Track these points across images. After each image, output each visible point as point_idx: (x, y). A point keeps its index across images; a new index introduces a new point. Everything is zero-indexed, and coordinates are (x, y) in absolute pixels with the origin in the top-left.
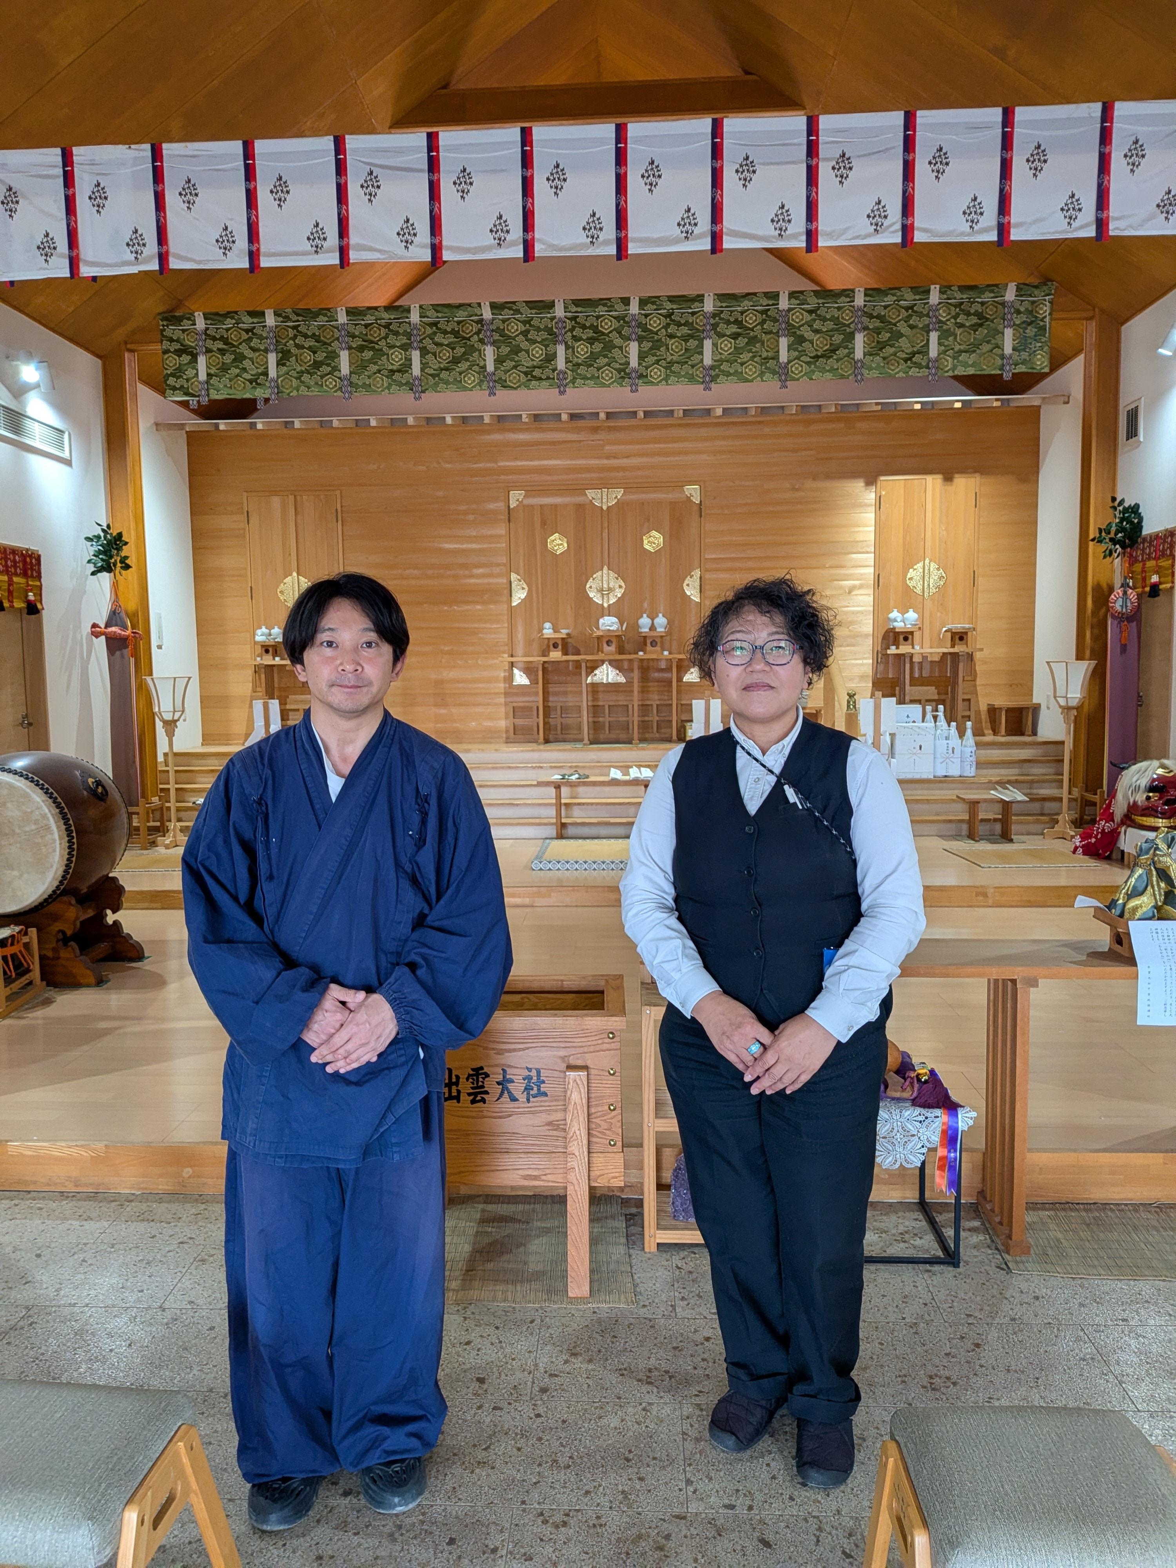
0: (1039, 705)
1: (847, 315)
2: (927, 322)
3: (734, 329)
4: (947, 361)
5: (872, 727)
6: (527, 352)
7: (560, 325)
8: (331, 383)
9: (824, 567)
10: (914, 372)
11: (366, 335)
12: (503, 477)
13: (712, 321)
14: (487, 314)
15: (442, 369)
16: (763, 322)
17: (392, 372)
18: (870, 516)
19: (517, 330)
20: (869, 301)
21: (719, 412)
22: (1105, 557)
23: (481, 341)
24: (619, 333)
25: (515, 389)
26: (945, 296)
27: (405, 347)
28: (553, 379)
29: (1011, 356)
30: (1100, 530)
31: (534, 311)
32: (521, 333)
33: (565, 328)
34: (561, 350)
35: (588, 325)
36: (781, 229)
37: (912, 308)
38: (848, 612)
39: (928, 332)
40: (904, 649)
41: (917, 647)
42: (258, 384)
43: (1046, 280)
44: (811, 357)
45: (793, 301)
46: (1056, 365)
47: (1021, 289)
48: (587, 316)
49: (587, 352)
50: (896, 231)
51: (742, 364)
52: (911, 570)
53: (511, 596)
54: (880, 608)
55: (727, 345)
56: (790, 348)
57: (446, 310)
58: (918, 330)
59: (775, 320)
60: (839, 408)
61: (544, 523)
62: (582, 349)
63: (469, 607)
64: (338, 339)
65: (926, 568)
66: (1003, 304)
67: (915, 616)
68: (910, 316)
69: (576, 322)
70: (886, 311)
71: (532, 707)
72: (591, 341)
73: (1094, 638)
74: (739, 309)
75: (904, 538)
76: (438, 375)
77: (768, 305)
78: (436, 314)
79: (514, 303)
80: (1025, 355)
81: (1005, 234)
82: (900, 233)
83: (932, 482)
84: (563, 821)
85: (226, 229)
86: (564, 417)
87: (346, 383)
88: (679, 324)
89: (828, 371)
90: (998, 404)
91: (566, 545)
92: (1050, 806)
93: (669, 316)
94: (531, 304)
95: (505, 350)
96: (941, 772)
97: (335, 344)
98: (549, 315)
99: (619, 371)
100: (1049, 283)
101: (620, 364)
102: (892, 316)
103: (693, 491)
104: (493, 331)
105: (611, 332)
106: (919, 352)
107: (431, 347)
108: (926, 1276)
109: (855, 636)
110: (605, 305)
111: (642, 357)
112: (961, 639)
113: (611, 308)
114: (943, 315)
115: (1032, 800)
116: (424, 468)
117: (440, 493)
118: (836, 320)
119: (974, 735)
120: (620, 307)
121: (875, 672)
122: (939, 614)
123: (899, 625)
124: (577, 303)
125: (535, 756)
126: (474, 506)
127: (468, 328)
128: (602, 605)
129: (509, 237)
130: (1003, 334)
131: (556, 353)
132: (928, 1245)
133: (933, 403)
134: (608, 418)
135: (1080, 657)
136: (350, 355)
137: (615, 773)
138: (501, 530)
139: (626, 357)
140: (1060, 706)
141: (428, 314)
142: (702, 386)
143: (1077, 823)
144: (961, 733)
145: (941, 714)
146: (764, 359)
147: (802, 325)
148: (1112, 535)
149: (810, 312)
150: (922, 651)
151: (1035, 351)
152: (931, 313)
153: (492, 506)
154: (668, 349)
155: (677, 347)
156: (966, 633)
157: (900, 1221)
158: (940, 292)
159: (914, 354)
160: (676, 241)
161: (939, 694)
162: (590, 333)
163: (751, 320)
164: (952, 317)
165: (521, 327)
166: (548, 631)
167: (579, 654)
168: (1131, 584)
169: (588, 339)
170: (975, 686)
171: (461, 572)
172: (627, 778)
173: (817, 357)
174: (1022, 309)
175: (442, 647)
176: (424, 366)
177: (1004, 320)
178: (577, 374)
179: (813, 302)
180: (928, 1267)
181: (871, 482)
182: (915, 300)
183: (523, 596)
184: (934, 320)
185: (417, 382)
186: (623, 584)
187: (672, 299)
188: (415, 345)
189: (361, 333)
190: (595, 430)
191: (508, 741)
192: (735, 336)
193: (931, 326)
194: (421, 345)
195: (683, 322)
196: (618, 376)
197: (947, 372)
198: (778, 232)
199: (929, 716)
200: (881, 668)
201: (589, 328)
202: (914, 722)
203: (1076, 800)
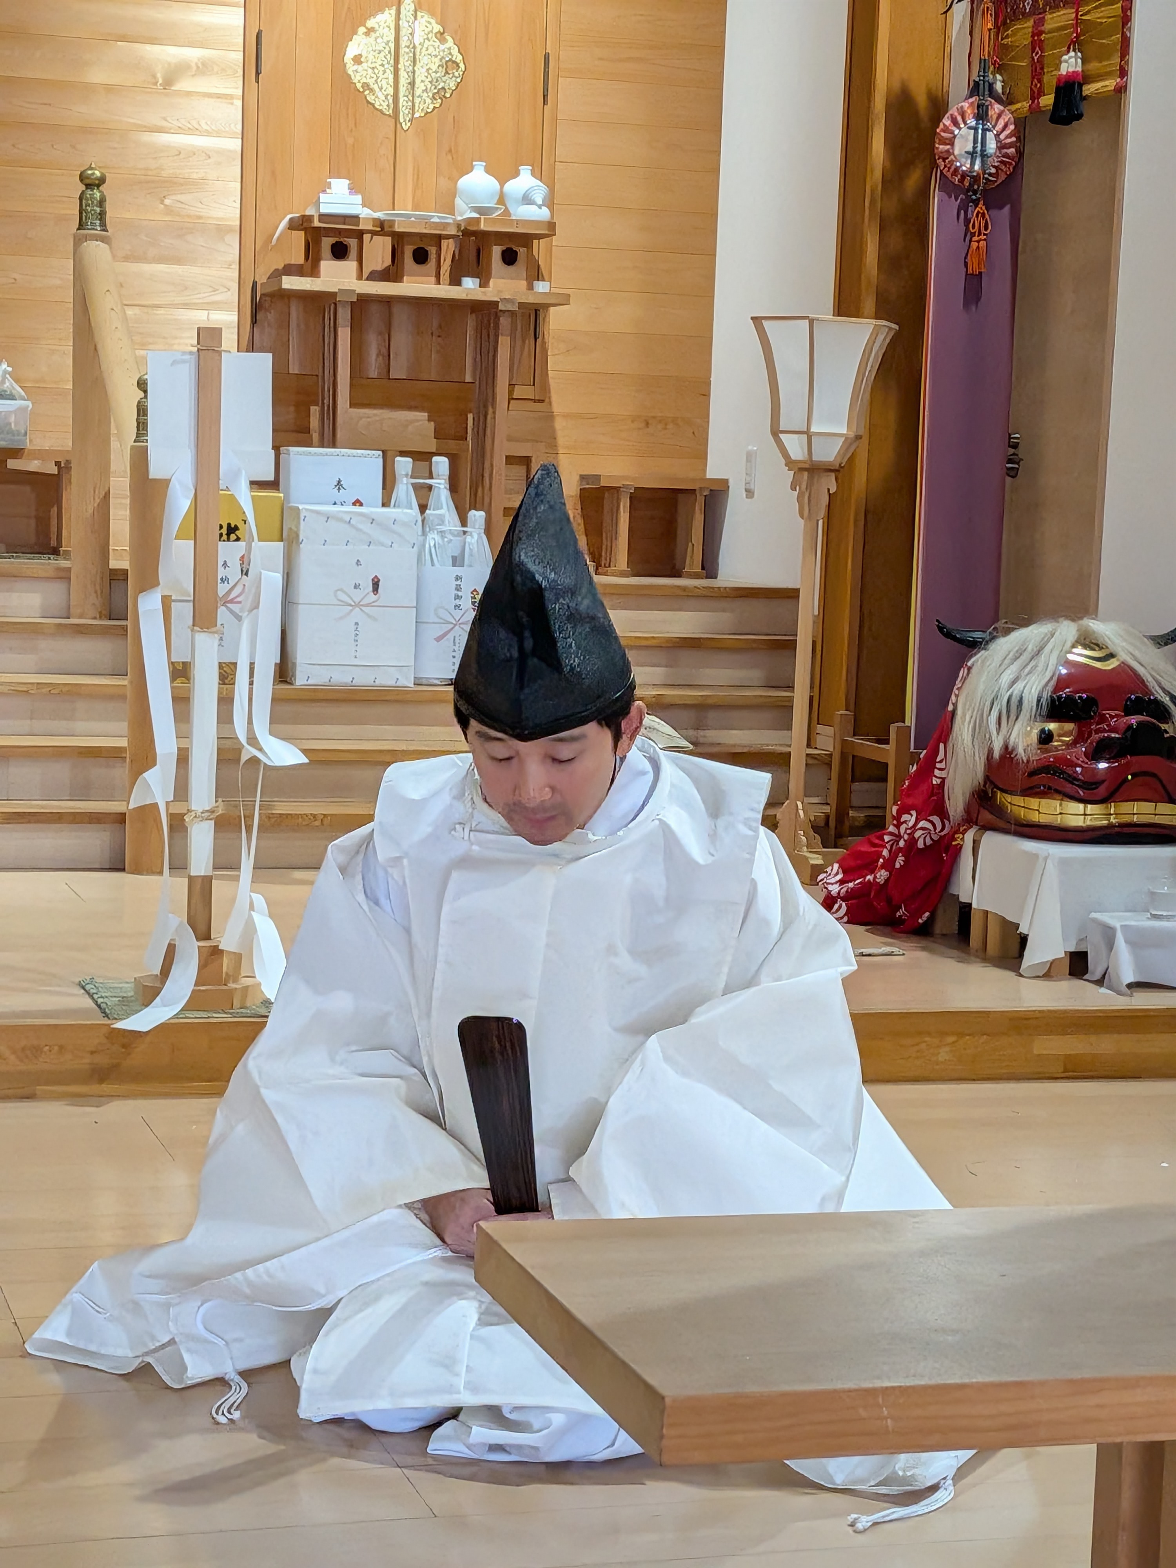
0: (724, 482)
40: (335, 278)
52: (358, 34)
65: (405, 32)
73: (889, 263)
140: (790, 463)
145: (441, 484)
168: (999, 87)
170: (547, 416)
199: (404, 489)
202: (358, 503)
203: (825, 762)
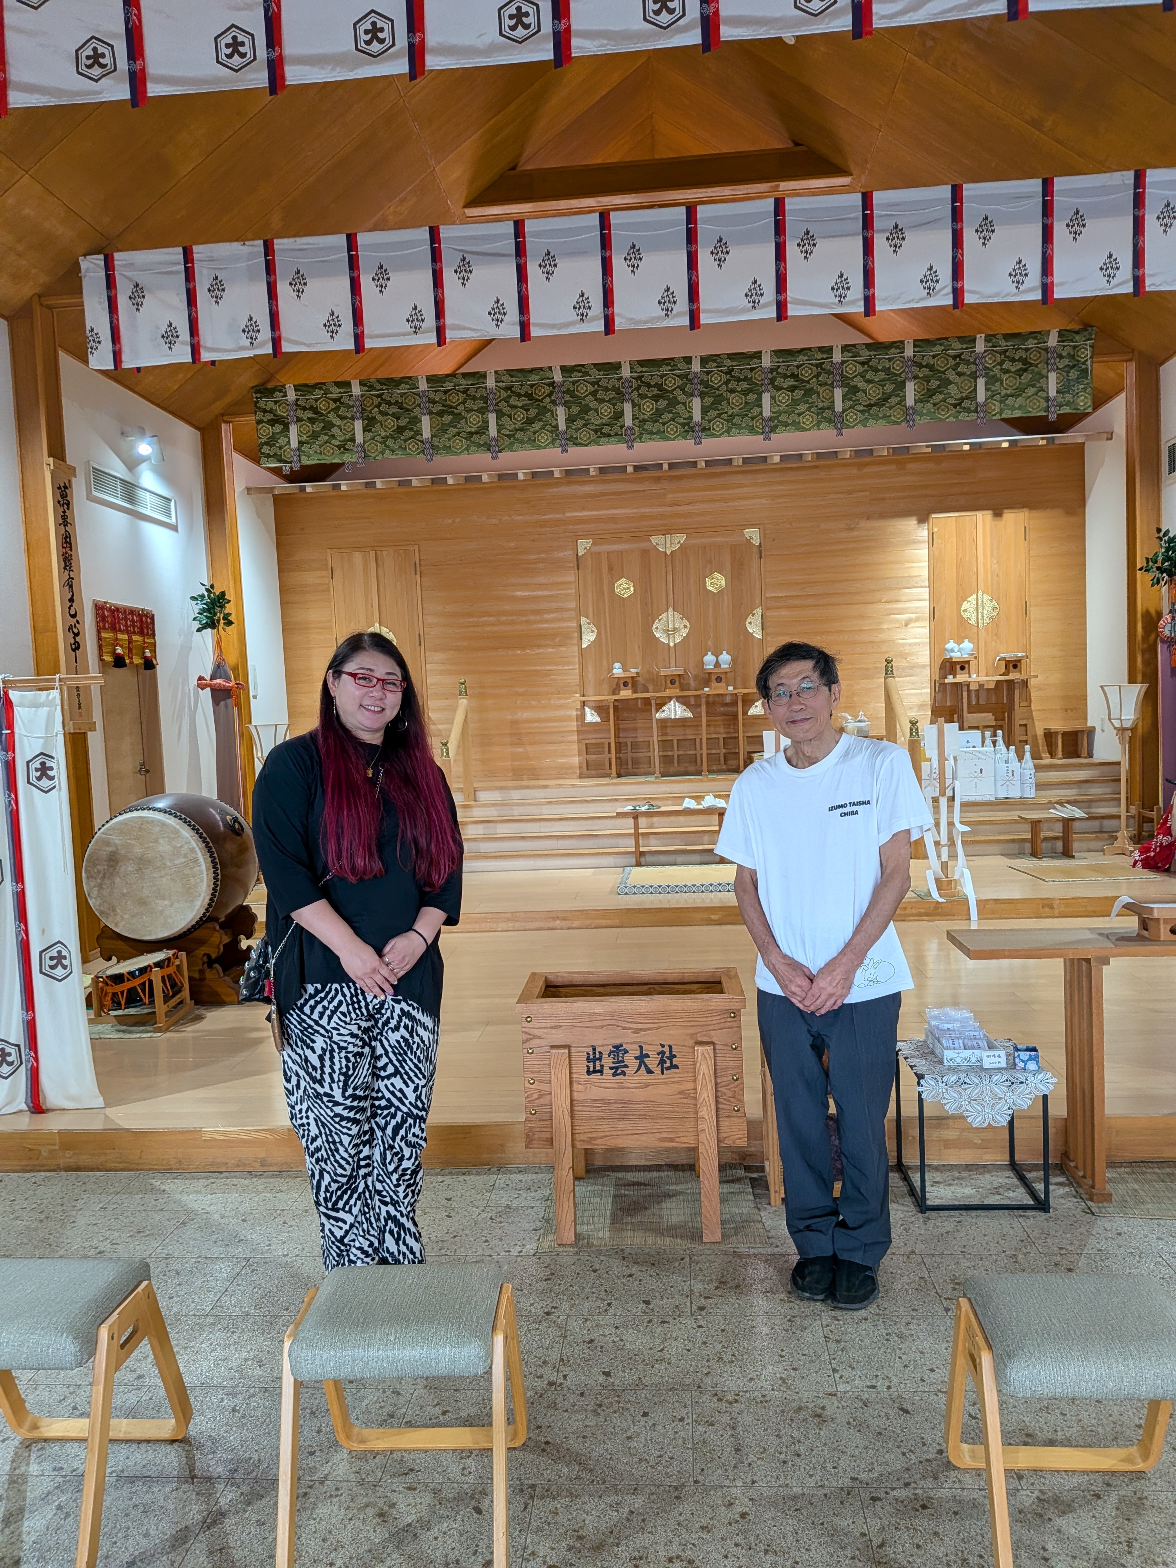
0: (1094, 727)
1: (898, 365)
2: (974, 370)
3: (791, 382)
4: (995, 405)
5: (936, 752)
6: (596, 410)
7: (627, 384)
8: (413, 446)
9: (880, 602)
10: (963, 416)
11: (446, 400)
12: (571, 527)
13: (770, 376)
14: (558, 377)
15: (517, 430)
16: (818, 375)
17: (471, 434)
18: (923, 552)
19: (586, 391)
20: (918, 352)
21: (777, 459)
22: (1152, 586)
23: (553, 402)
24: (683, 390)
25: (586, 445)
26: (991, 344)
27: (483, 411)
28: (621, 435)
29: (1055, 399)
30: (1147, 560)
31: (601, 373)
32: (590, 393)
33: (631, 387)
34: (628, 407)
35: (653, 383)
36: (840, 296)
37: (959, 356)
38: (904, 645)
39: (975, 379)
40: (961, 678)
41: (974, 676)
42: (347, 450)
43: (1086, 327)
44: (864, 406)
45: (846, 353)
46: (1098, 404)
47: (1063, 335)
48: (652, 376)
49: (652, 409)
50: (947, 294)
51: (799, 415)
52: (965, 603)
53: (581, 639)
54: (936, 639)
55: (784, 398)
56: (844, 398)
57: (519, 375)
58: (966, 377)
59: (830, 373)
60: (891, 451)
61: (611, 569)
62: (648, 407)
63: (541, 651)
64: (419, 405)
65: (980, 600)
66: (1046, 350)
67: (971, 646)
68: (958, 365)
69: (642, 382)
70: (935, 360)
71: (603, 744)
72: (656, 398)
73: (1146, 663)
74: (795, 363)
75: (958, 573)
76: (513, 435)
77: (822, 359)
78: (510, 379)
79: (583, 366)
80: (1068, 397)
81: (1049, 294)
82: (951, 296)
83: (983, 518)
84: (642, 849)
85: (333, 314)
86: (630, 469)
87: (427, 446)
88: (739, 380)
89: (881, 418)
90: (1044, 442)
91: (632, 589)
92: (1109, 824)
93: (729, 372)
94: (599, 366)
95: (575, 410)
96: (1002, 794)
97: (417, 411)
98: (616, 376)
99: (683, 425)
100: (1090, 329)
101: (684, 419)
102: (940, 364)
103: (753, 534)
104: (564, 392)
105: (675, 389)
106: (967, 398)
107: (506, 409)
108: (1021, 1219)
109: (913, 667)
110: (668, 365)
111: (704, 411)
112: (1015, 666)
113: (674, 367)
114: (989, 361)
115: (1090, 818)
116: (495, 521)
117: (512, 545)
118: (887, 370)
119: (1033, 758)
120: (682, 365)
121: (934, 701)
122: (994, 643)
123: (956, 656)
124: (642, 363)
125: (610, 789)
126: (544, 556)
127: (540, 391)
128: (668, 644)
129: (591, 313)
130: (1047, 378)
131: (623, 410)
132: (1021, 1196)
133: (980, 443)
134: (670, 468)
135: (1132, 680)
136: (431, 419)
137: (689, 803)
138: (570, 577)
139: (689, 412)
140: (1115, 728)
141: (503, 379)
142: (762, 437)
143: (1137, 839)
144: (1020, 757)
145: (1000, 739)
146: (820, 409)
147: (855, 376)
148: (1159, 564)
149: (863, 364)
150: (980, 679)
151: (1078, 393)
152: (977, 361)
153: (560, 555)
154: (729, 403)
155: (737, 401)
156: (1020, 661)
157: (994, 1178)
158: (986, 340)
159: (962, 400)
160: (744, 311)
161: (996, 720)
162: (655, 391)
163: (806, 373)
164: (998, 364)
165: (590, 388)
166: (617, 670)
167: (648, 692)
169: (653, 396)
170: (1031, 711)
171: (532, 618)
172: (700, 807)
173: (870, 406)
174: (1064, 354)
175: (517, 689)
176: (500, 428)
177: (1048, 364)
178: (644, 429)
179: (865, 354)
180: (1021, 1213)
181: (923, 519)
182: (962, 349)
183: (592, 639)
184: (981, 367)
185: (494, 443)
186: (688, 624)
187: (731, 356)
188: (492, 408)
189: (441, 399)
190: (658, 479)
191: (581, 776)
192: (792, 389)
193: (978, 373)
194: (497, 408)
195: (742, 377)
196: (683, 430)
197: (995, 415)
198: (838, 299)
199: (988, 741)
200: (939, 696)
201: (654, 386)
202: (974, 747)
203: (1133, 817)
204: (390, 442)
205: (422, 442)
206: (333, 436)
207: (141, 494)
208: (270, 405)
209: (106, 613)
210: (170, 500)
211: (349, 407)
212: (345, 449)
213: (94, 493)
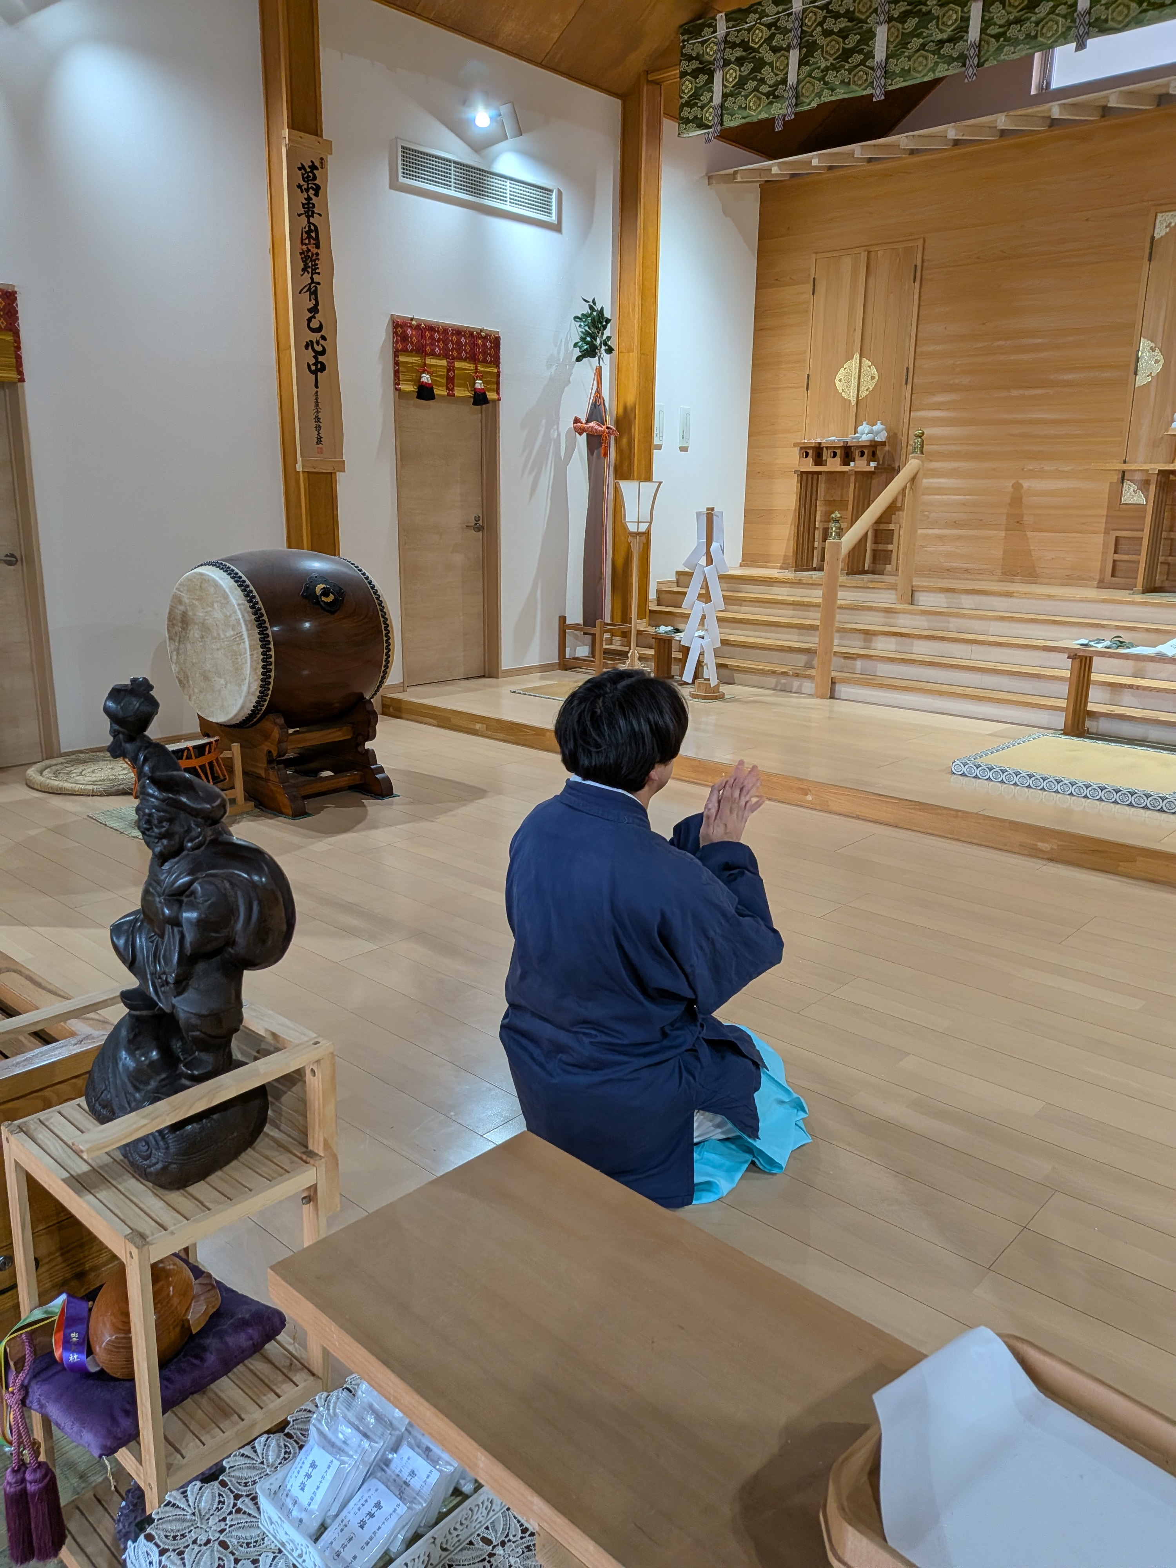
15: (1011, 23)
17: (941, 43)
25: (1120, 30)
27: (963, 1)
53: (1136, 373)
64: (875, 11)
87: (879, 73)
97: (872, 19)
116: (1035, 194)
136: (889, 30)
153: (1125, 240)
176: (986, 24)
183: (1152, 373)
185: (973, 52)
191: (1102, 585)
204: (830, 77)
205: (872, 69)
206: (762, 81)
207: (496, 182)
208: (699, 49)
209: (409, 331)
210: (551, 191)
211: (785, 31)
212: (776, 97)
213: (402, 180)
